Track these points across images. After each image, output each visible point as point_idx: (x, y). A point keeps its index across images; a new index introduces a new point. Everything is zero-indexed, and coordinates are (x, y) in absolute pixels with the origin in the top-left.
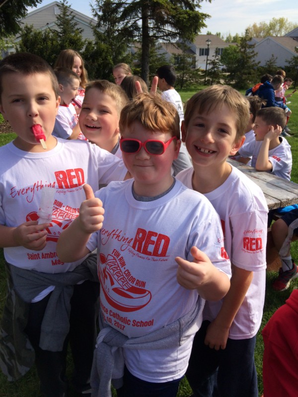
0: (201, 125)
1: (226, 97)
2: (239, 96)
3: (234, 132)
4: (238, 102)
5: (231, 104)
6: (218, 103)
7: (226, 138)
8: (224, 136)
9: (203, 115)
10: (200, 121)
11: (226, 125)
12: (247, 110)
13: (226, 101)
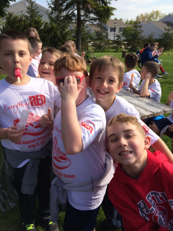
0: (99, 78)
1: (112, 62)
2: (119, 62)
3: (117, 81)
4: (119, 65)
5: (115, 66)
6: (108, 66)
7: (114, 85)
8: (112, 84)
9: (101, 73)
10: (99, 76)
11: (113, 78)
12: (123, 69)
13: (112, 64)
